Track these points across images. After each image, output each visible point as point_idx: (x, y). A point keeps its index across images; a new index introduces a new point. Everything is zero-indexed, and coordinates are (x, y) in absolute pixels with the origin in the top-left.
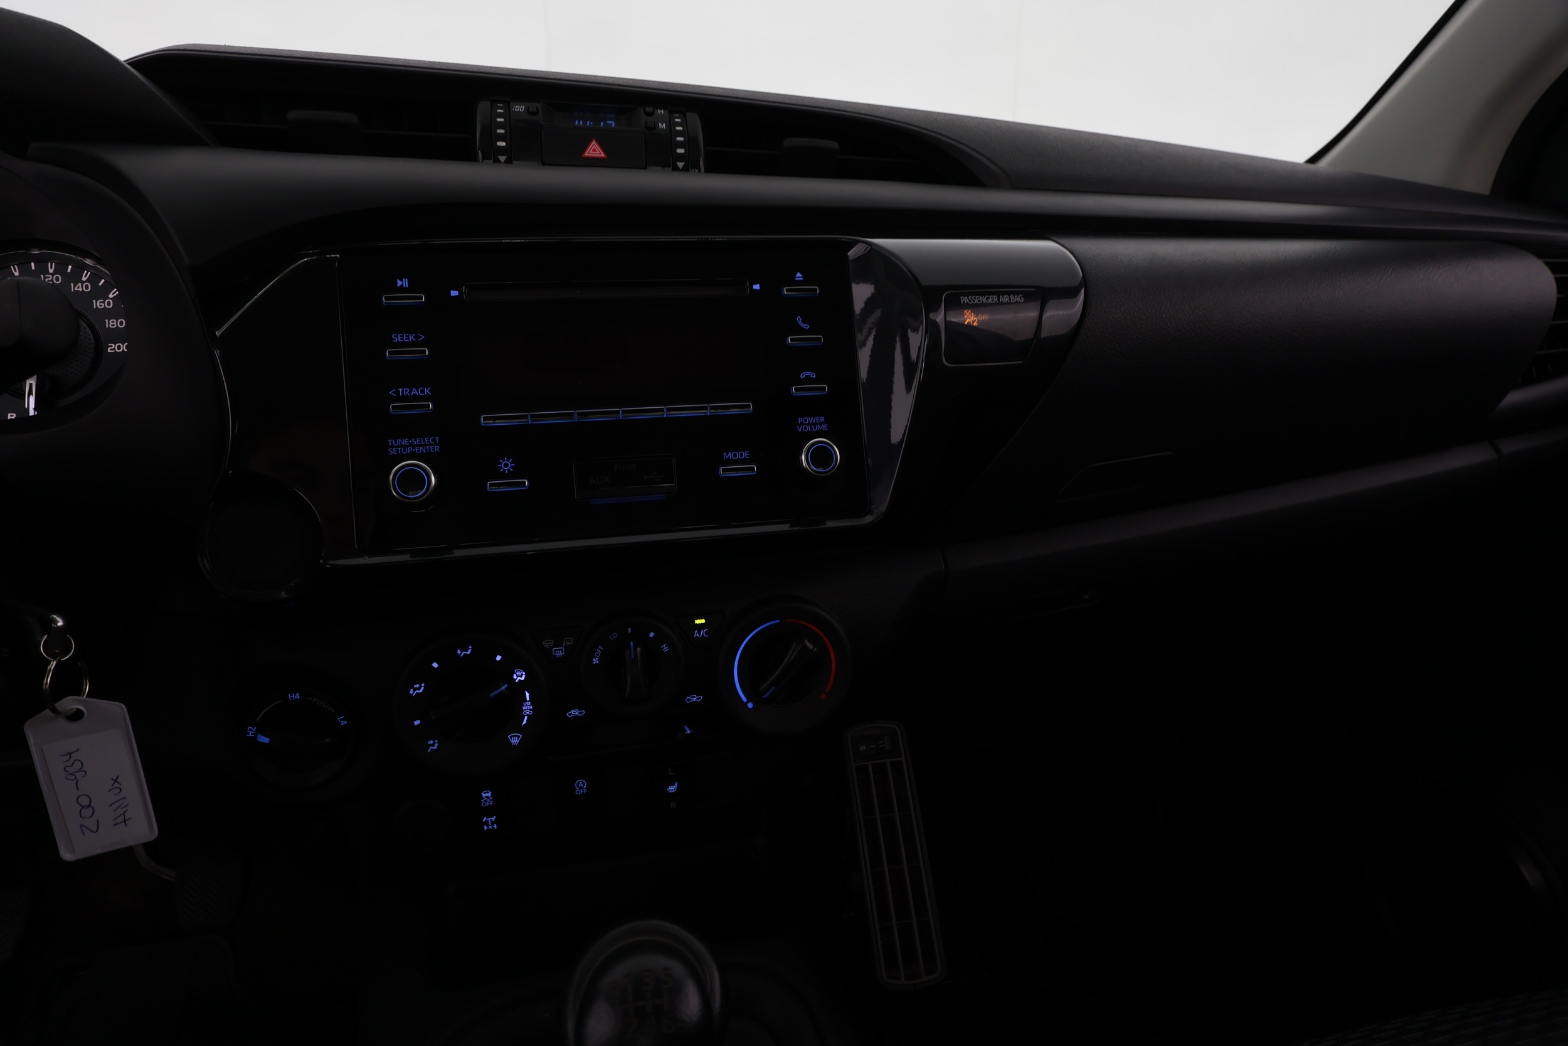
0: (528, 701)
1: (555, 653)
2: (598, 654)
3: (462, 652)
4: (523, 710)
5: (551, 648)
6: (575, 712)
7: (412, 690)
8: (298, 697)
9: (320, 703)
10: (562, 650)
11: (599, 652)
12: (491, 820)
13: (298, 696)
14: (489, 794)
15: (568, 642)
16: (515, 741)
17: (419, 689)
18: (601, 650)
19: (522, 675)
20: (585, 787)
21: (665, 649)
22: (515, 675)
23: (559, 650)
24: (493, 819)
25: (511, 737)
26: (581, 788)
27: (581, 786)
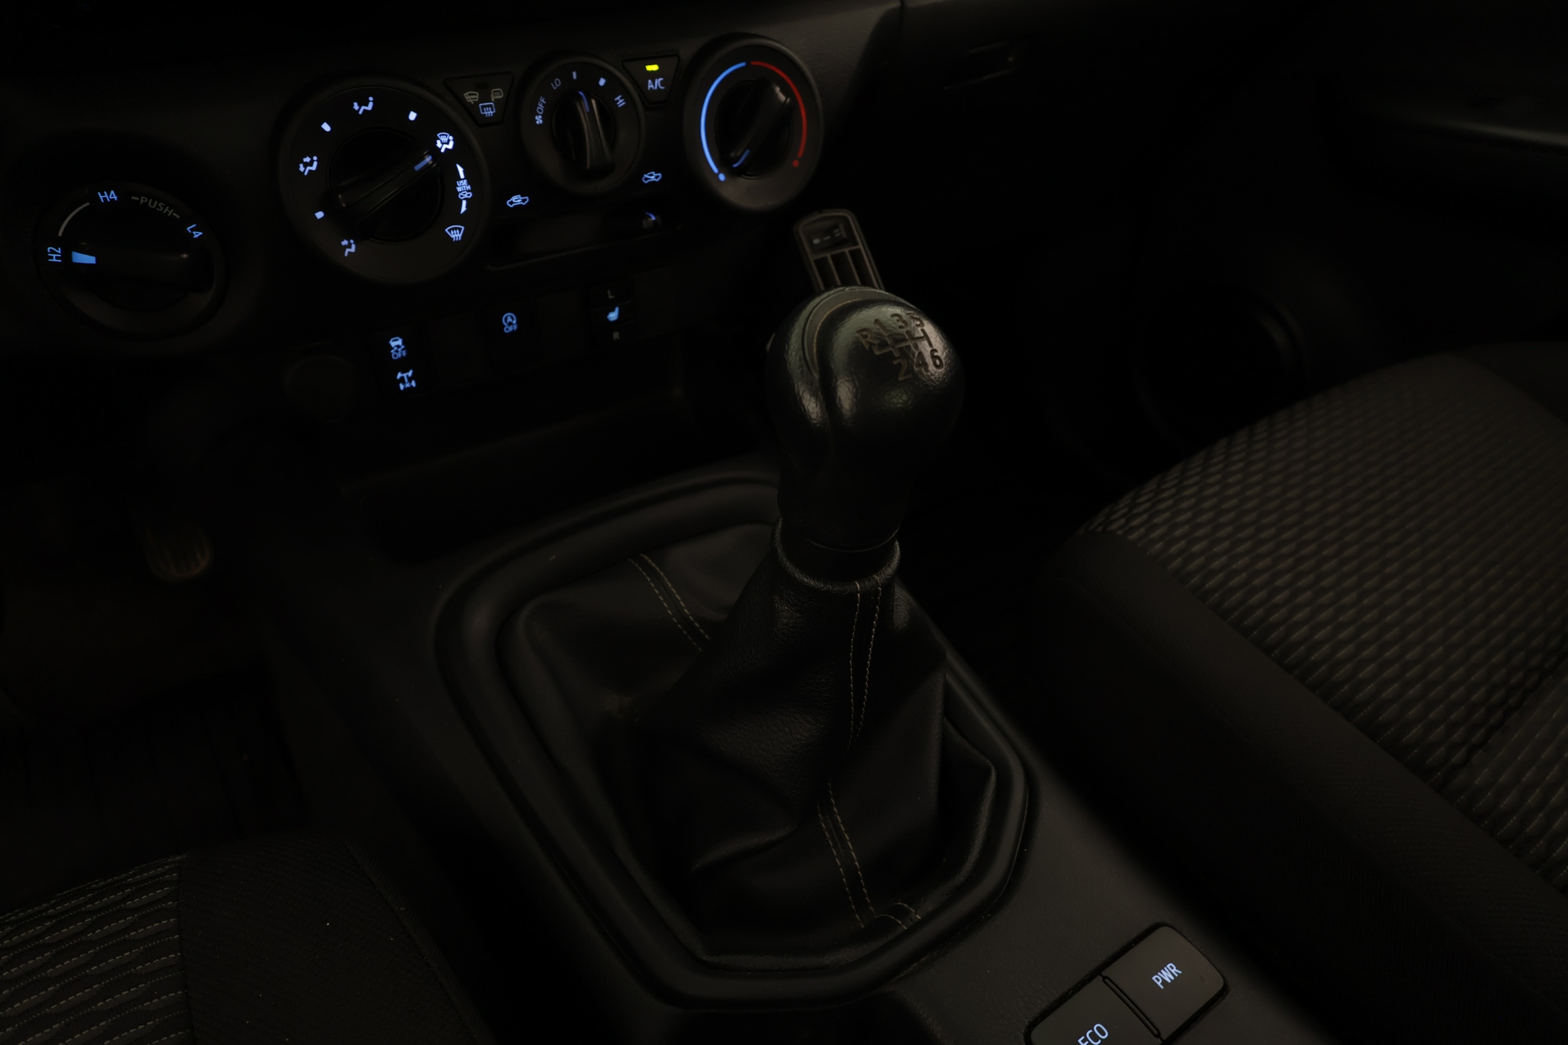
0: (463, 179)
1: (483, 111)
2: (540, 110)
3: (360, 105)
4: (458, 193)
5: (477, 104)
6: (517, 200)
7: (301, 166)
8: (115, 197)
9: (152, 204)
10: (491, 106)
11: (541, 107)
12: (407, 376)
13: (113, 195)
14: (400, 342)
15: (497, 94)
16: (456, 235)
17: (311, 164)
18: (544, 105)
19: (449, 140)
20: (514, 322)
21: (621, 102)
22: (438, 142)
23: (488, 106)
24: (410, 373)
25: (450, 231)
26: (510, 324)
27: (510, 322)
